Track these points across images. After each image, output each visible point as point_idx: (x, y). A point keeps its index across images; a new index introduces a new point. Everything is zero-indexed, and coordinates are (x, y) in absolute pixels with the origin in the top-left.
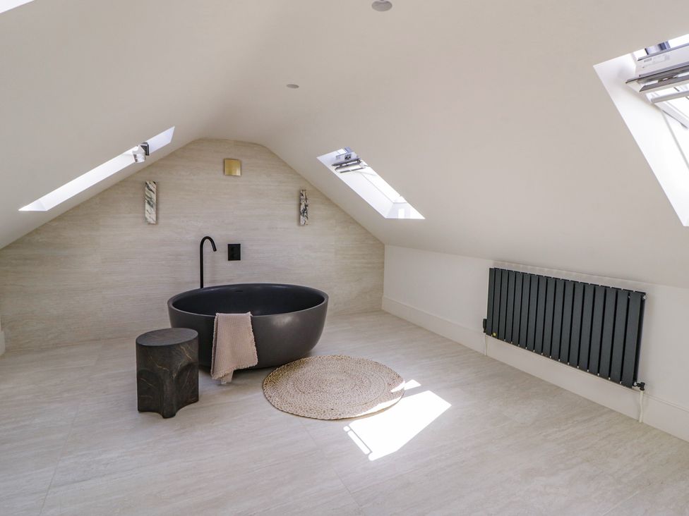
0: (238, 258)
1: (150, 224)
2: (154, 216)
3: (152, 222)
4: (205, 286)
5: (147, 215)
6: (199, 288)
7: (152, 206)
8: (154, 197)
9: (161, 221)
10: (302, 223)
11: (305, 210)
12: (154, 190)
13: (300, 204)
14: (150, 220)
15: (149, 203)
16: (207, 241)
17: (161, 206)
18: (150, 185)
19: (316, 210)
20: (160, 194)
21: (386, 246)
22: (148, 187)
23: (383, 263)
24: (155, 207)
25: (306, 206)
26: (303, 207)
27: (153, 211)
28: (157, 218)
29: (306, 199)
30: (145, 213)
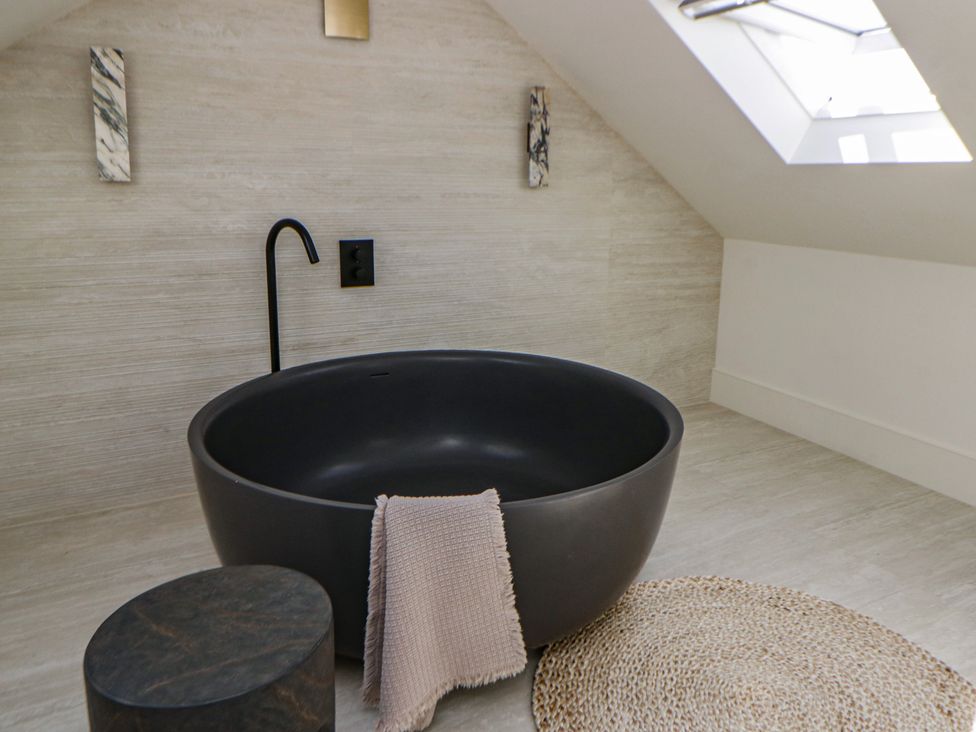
0: (368, 280)
1: (112, 182)
2: (123, 159)
3: (120, 176)
4: (286, 364)
5: (103, 156)
6: (268, 370)
7: (116, 128)
8: (120, 97)
9: (147, 176)
10: (534, 180)
11: (542, 143)
12: (119, 75)
13: (529, 127)
14: (113, 171)
15: (106, 119)
16: (287, 233)
17: (143, 128)
18: (105, 61)
19: (568, 146)
20: (139, 92)
21: (727, 242)
22: (99, 66)
23: (718, 285)
24: (123, 128)
25: (545, 133)
26: (536, 135)
27: (120, 142)
28: (133, 164)
29: (545, 113)
30: (94, 150)
